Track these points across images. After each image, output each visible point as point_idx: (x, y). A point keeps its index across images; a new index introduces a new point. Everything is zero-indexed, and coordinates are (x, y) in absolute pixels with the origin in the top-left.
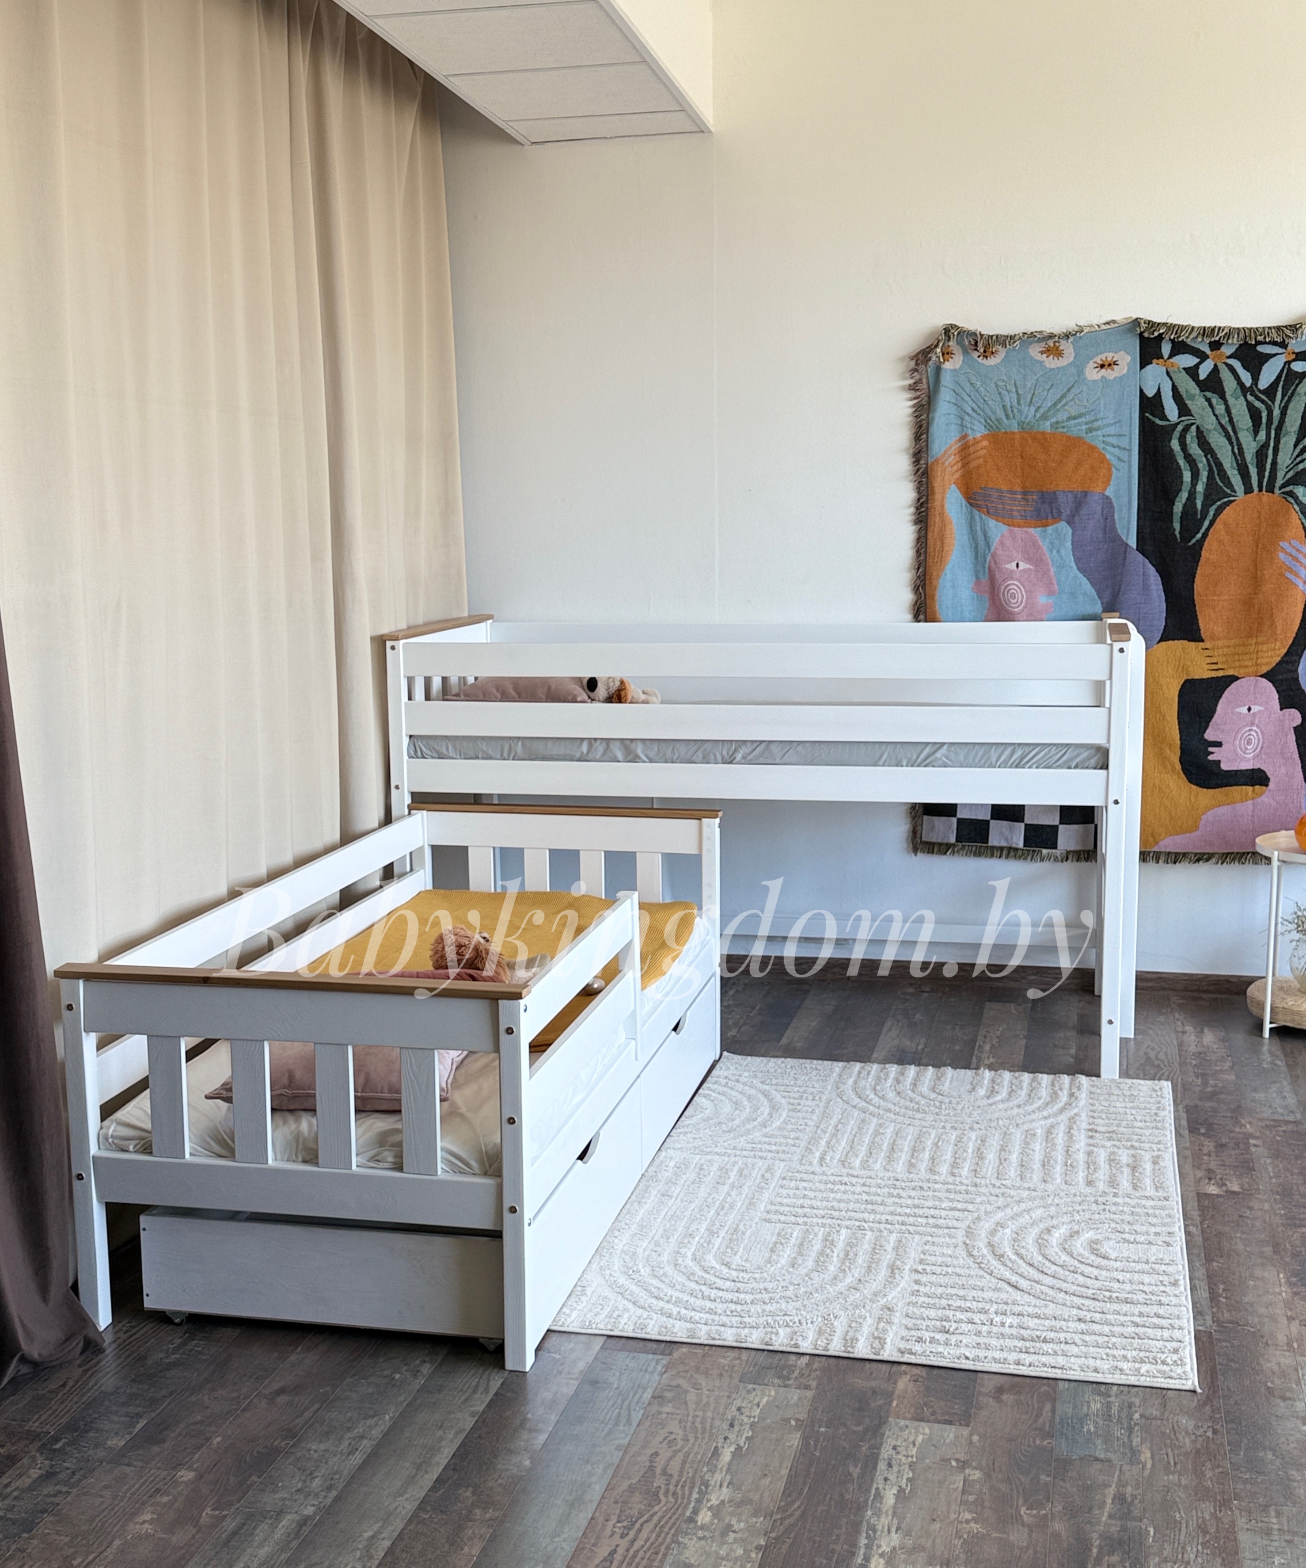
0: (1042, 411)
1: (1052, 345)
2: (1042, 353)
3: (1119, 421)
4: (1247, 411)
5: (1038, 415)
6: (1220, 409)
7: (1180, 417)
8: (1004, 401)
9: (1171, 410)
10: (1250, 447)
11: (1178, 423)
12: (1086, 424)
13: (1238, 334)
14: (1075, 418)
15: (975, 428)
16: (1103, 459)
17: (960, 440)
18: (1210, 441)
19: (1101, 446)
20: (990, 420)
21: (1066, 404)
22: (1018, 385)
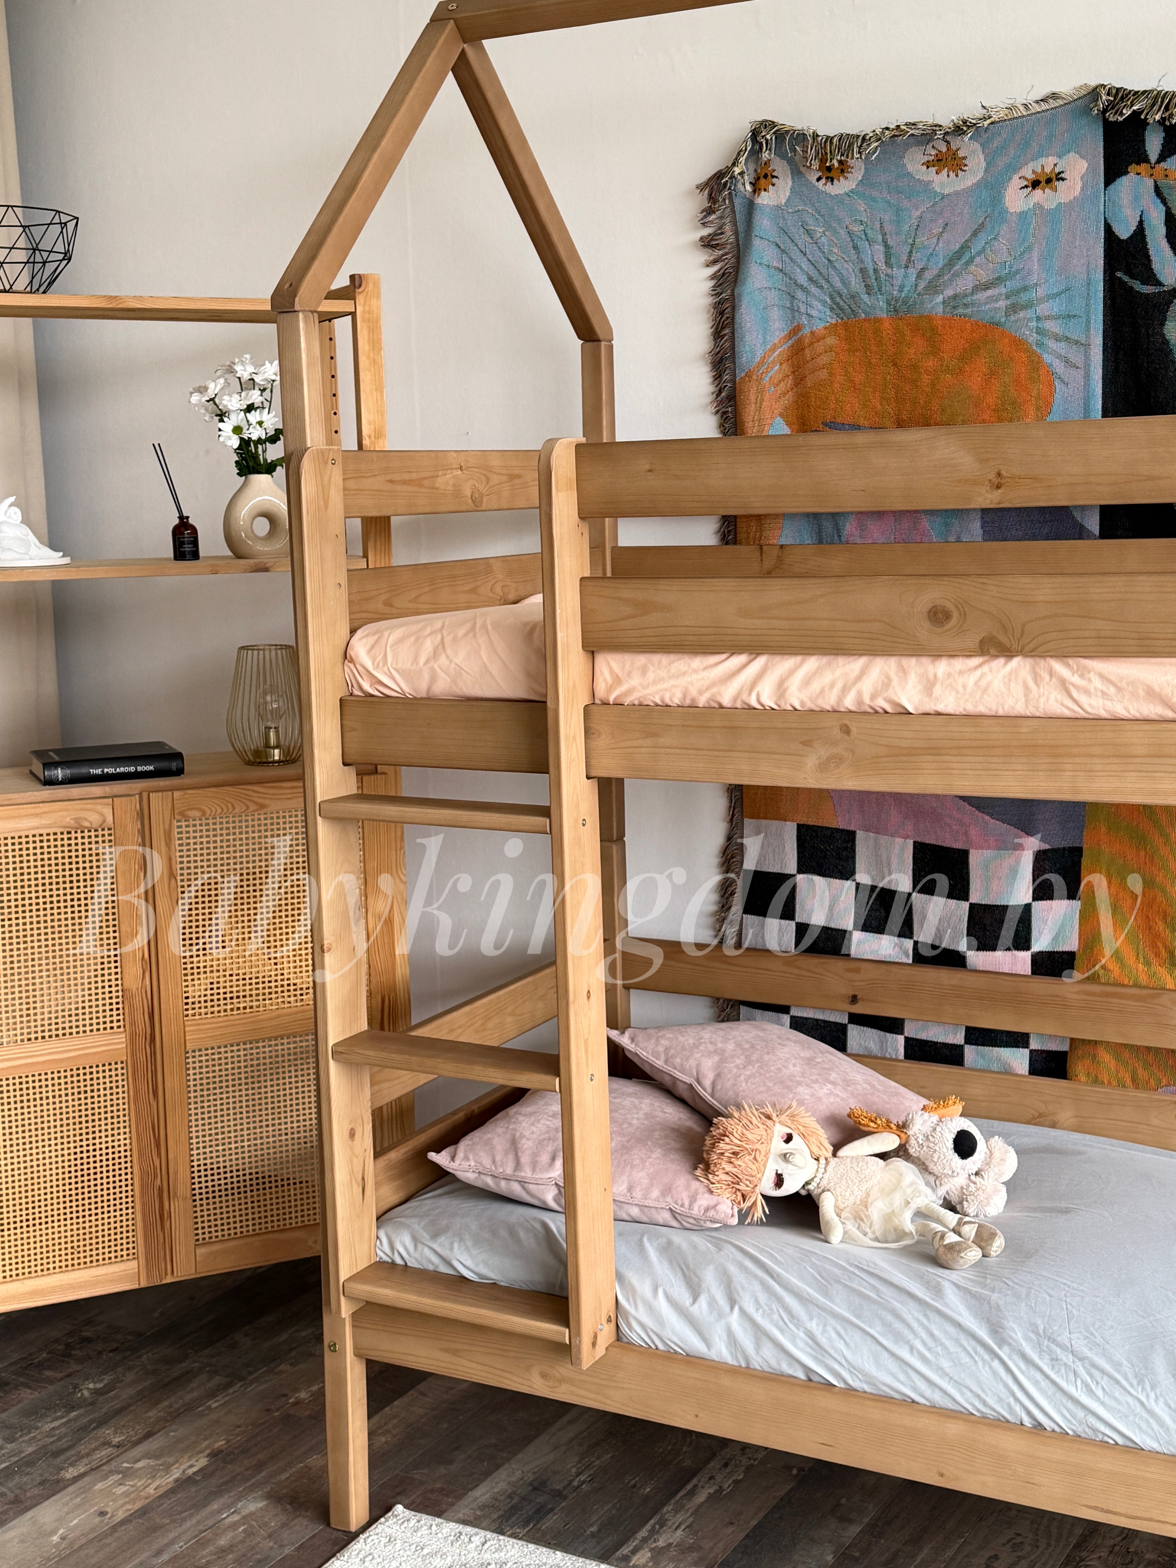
0: (928, 275)
1: (944, 149)
2: (928, 164)
3: (1068, 289)
5: (922, 285)
8: (862, 261)
9: (1164, 263)
12: (1007, 297)
14: (986, 287)
15: (814, 313)
16: (1038, 363)
17: (789, 336)
19: (1034, 338)
20: (841, 296)
21: (971, 260)
22: (888, 228)
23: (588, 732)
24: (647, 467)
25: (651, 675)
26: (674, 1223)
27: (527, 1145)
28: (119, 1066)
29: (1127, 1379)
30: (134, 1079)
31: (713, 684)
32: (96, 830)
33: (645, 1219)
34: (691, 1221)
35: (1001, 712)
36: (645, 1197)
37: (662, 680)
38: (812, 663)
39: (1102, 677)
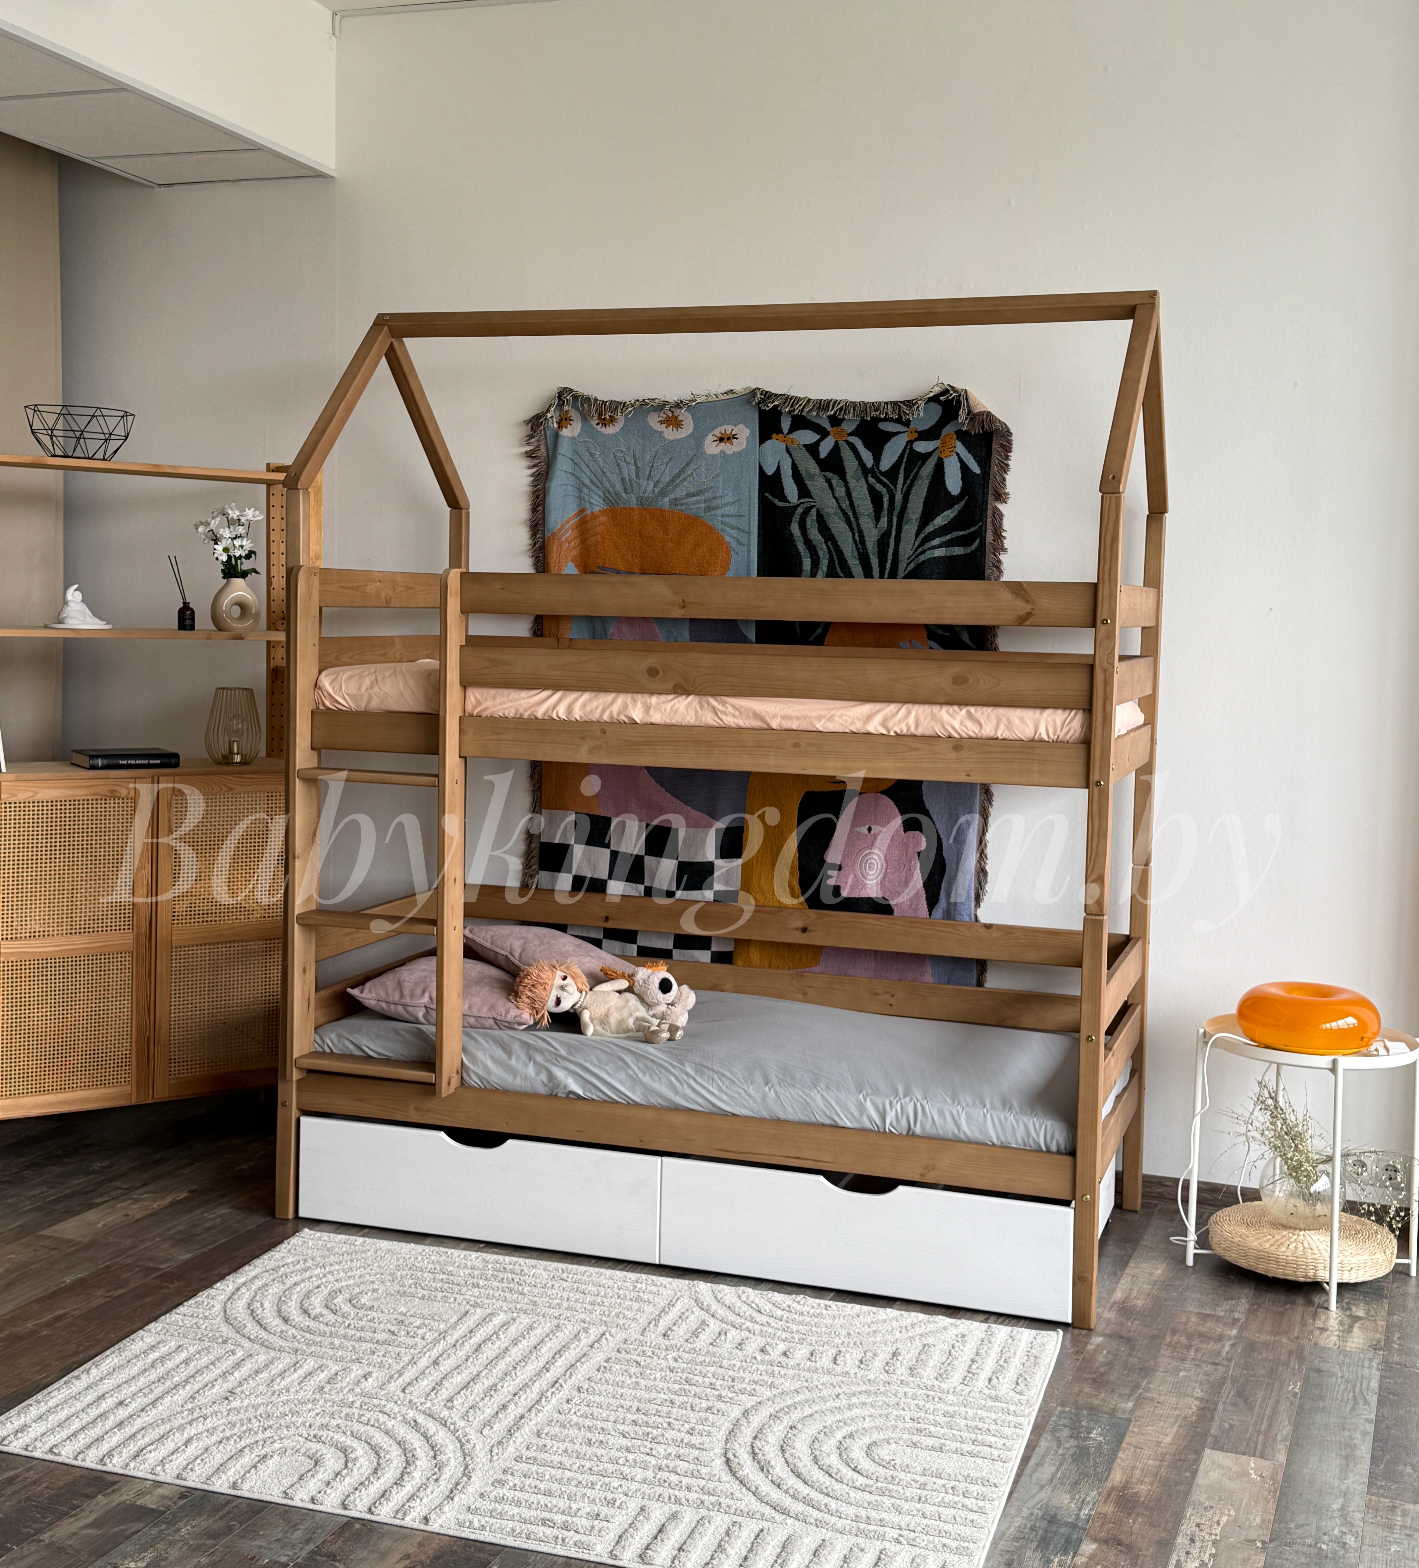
0: (661, 486)
1: (670, 415)
2: (661, 422)
3: (739, 500)
4: (868, 496)
5: (657, 491)
6: (841, 491)
7: (799, 498)
8: (623, 474)
9: (791, 490)
10: (872, 536)
11: (798, 506)
12: (705, 502)
13: (854, 410)
14: (693, 495)
15: (593, 501)
16: (722, 542)
17: (578, 514)
18: (831, 526)
19: (719, 526)
20: (609, 493)
21: (685, 479)
22: (637, 456)
23: (461, 731)
24: (500, 586)
25: (498, 700)
26: (496, 1027)
27: (407, 985)
28: (127, 955)
29: (739, 1080)
30: (137, 965)
31: (533, 706)
32: (123, 799)
33: (478, 1025)
34: (506, 1024)
35: (683, 724)
36: (479, 1011)
37: (503, 703)
38: (586, 696)
39: (733, 706)
